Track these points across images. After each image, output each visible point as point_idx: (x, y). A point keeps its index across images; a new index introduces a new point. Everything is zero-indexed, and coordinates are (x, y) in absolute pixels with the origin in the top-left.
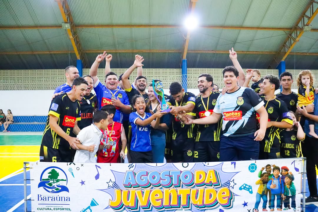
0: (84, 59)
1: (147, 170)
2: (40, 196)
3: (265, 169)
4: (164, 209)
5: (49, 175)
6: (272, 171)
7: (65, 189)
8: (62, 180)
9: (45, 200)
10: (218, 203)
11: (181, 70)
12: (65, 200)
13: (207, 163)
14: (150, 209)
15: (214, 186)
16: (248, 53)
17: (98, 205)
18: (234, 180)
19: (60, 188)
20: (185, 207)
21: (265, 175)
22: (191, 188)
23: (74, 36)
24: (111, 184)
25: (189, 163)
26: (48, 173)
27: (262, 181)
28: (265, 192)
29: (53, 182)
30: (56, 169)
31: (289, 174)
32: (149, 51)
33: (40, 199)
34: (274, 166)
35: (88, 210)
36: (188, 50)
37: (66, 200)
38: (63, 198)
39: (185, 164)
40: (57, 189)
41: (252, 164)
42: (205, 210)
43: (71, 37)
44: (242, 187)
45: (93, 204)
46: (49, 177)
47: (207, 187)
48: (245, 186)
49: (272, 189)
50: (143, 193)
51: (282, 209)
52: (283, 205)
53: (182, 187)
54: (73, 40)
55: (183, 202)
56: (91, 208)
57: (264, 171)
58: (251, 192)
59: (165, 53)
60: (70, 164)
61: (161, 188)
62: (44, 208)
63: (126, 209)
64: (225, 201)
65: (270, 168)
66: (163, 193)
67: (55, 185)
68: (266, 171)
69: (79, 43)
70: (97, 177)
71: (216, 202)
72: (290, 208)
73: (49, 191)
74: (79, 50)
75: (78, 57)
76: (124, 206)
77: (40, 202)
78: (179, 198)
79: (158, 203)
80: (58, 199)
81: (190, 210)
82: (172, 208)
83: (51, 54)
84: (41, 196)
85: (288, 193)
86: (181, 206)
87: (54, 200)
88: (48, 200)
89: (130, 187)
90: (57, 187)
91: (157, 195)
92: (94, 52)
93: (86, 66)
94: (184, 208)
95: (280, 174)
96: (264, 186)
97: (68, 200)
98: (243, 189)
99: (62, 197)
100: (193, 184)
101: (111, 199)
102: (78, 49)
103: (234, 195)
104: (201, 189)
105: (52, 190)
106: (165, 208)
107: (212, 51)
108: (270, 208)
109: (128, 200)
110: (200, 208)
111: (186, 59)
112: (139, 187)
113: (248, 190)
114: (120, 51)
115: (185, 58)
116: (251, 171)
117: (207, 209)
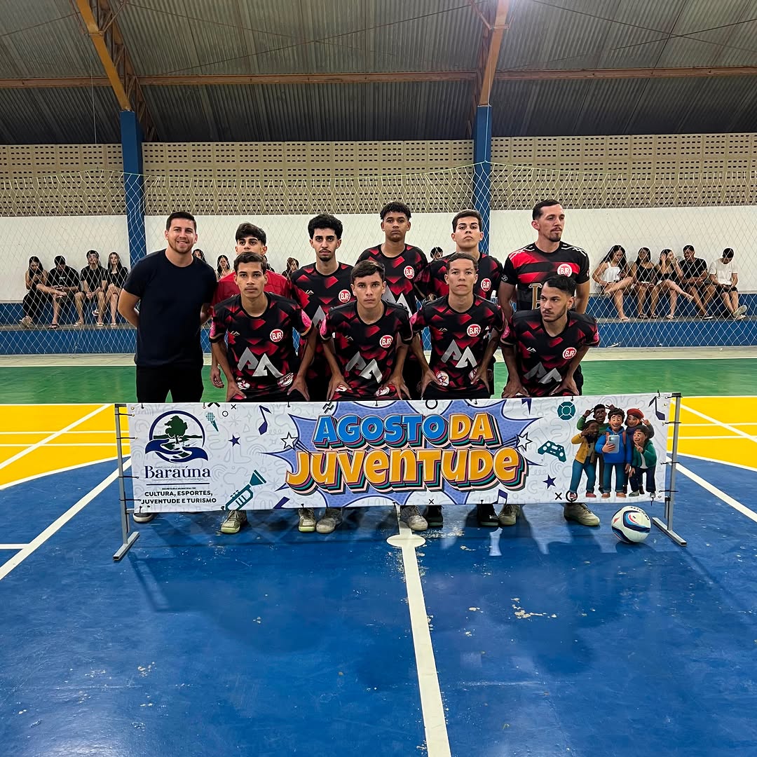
0: (142, 110)
1: (357, 413)
2: (149, 468)
3: (593, 414)
4: (391, 488)
5: (167, 427)
6: (607, 417)
7: (199, 453)
8: (195, 437)
9: (159, 476)
10: (495, 477)
11: (472, 145)
12: (199, 476)
13: (474, 400)
14: (364, 489)
15: (488, 445)
16: (713, 72)
17: (265, 482)
18: (527, 434)
19: (190, 453)
20: (430, 484)
21: (591, 425)
22: (443, 448)
23: (101, 22)
24: (290, 442)
25: (438, 401)
26: (166, 424)
27: (586, 436)
28: (592, 459)
29: (175, 440)
30: (181, 416)
31: (643, 424)
32: (362, 78)
33: (150, 474)
34: (611, 407)
35: (246, 491)
36: (498, 72)
37: (201, 475)
38: (196, 472)
39: (432, 403)
40: (185, 454)
41: (564, 404)
42: (470, 491)
43: (93, 27)
44: (545, 448)
45: (256, 480)
46: (167, 431)
47: (473, 446)
48: (551, 446)
49: (605, 453)
50: (350, 458)
51: (627, 495)
52: (629, 486)
53: (425, 447)
54: (102, 39)
55: (428, 475)
56: (252, 488)
57: (591, 417)
58: (563, 459)
59: (418, 83)
60: (209, 406)
61: (386, 448)
62: (158, 493)
63: (319, 489)
64: (510, 475)
65: (604, 411)
66: (389, 457)
67: (180, 446)
68: (594, 416)
69: (121, 51)
70: (263, 429)
71: (491, 477)
72: (643, 493)
73: (167, 460)
74: (124, 76)
75: (125, 104)
76: (315, 484)
77: (149, 480)
78: (420, 466)
79: (381, 477)
80: (186, 474)
81: (440, 490)
82: (405, 486)
83: (28, 90)
84: (152, 468)
85: (640, 463)
86: (424, 484)
87: (179, 476)
88: (167, 477)
89: (327, 446)
90: (184, 451)
91: (377, 462)
92: (177, 82)
93: (152, 134)
94: (429, 487)
95: (623, 425)
96: (589, 446)
97: (206, 475)
98: (545, 451)
99: (194, 470)
100: (447, 440)
101: (290, 470)
102: (122, 73)
103: (528, 464)
104: (461, 450)
105: (174, 457)
106: (394, 487)
107: (583, 70)
108: (602, 492)
109: (323, 471)
110: (459, 487)
111: (489, 105)
112: (343, 446)
113: (557, 455)
114: (265, 80)
115: (485, 101)
116: (563, 418)
117: (474, 490)
